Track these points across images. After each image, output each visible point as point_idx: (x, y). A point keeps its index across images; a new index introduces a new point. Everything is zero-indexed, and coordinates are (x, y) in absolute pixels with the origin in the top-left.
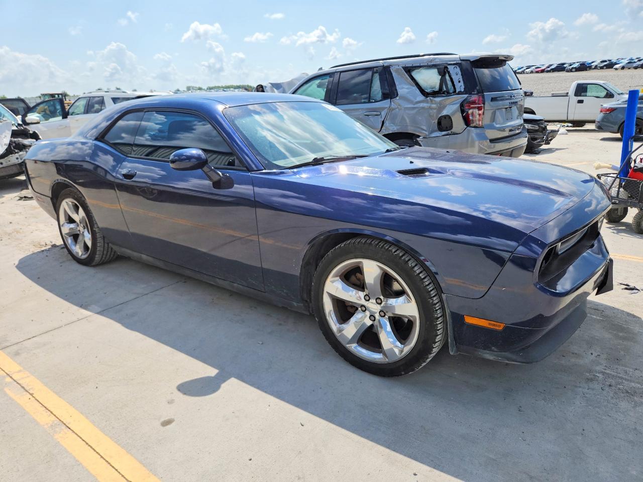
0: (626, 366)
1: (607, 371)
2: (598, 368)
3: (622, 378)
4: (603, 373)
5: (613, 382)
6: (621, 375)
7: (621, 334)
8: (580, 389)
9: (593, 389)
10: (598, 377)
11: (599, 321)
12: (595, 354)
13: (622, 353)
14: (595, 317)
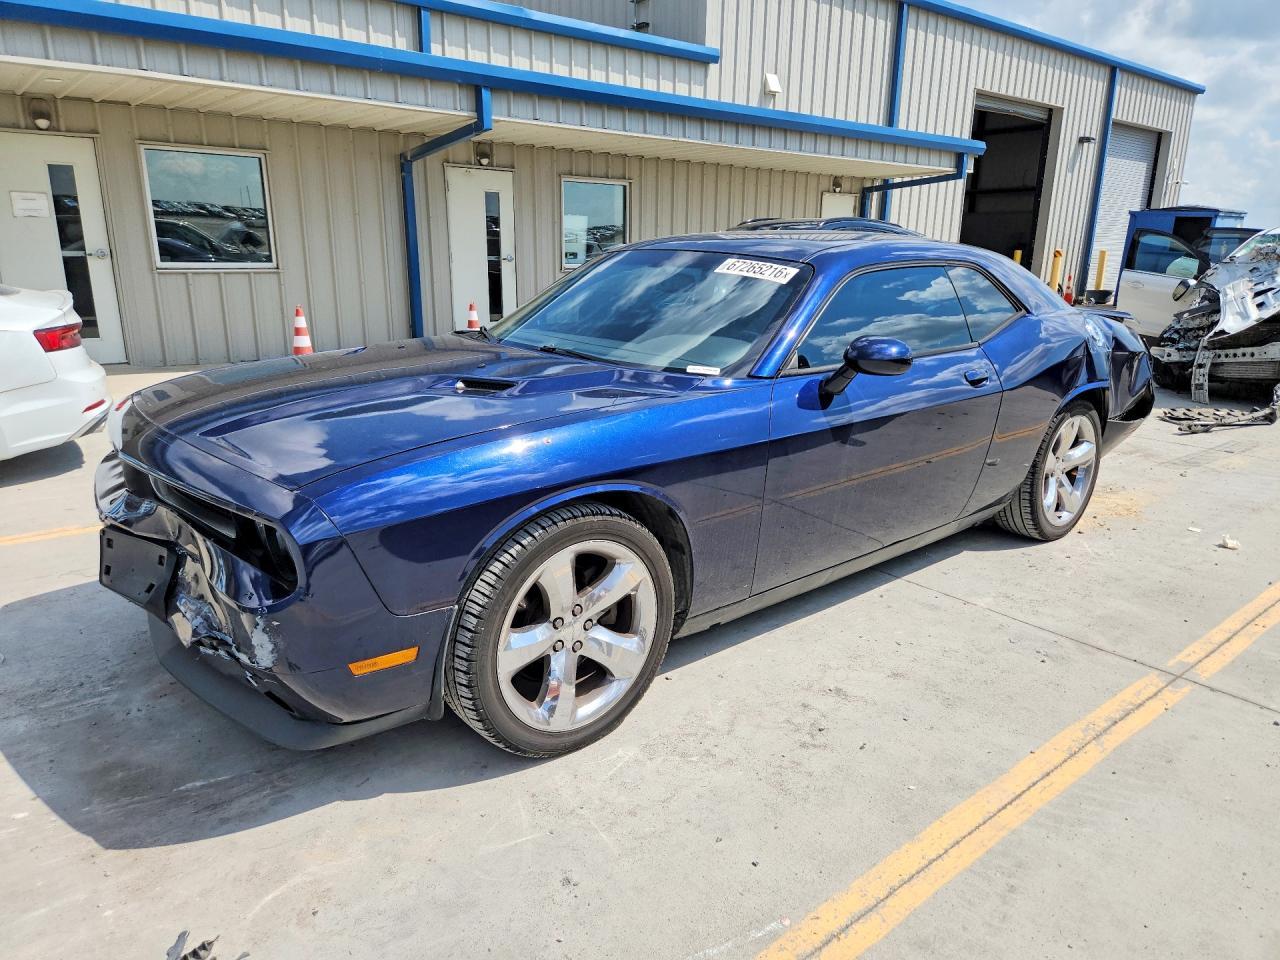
0: (76, 722)
1: (97, 700)
2: (115, 696)
3: (72, 702)
4: (101, 695)
5: (81, 692)
6: (77, 705)
7: (120, 775)
8: (115, 662)
9: (100, 670)
10: (104, 686)
11: (181, 779)
12: (134, 712)
13: (95, 740)
14: (198, 784)
